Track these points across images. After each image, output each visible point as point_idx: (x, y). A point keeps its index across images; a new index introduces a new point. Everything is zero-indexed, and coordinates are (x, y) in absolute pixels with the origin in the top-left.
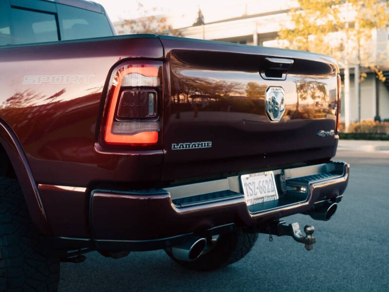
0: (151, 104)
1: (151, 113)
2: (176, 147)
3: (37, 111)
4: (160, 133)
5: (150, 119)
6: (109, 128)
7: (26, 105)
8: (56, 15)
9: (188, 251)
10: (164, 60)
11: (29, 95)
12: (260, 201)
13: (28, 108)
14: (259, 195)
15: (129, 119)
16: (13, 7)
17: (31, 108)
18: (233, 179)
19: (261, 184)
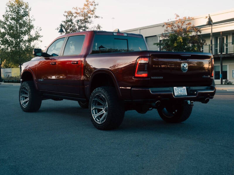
0: (146, 67)
1: (146, 69)
2: (152, 78)
3: (121, 69)
4: (148, 74)
5: (146, 71)
6: (136, 73)
7: (116, 68)
8: (127, 40)
9: (155, 104)
10: (149, 57)
11: (118, 65)
12: (180, 95)
13: (117, 69)
14: (180, 93)
15: (141, 71)
16: (115, 39)
17: (118, 68)
18: (171, 88)
19: (181, 90)
